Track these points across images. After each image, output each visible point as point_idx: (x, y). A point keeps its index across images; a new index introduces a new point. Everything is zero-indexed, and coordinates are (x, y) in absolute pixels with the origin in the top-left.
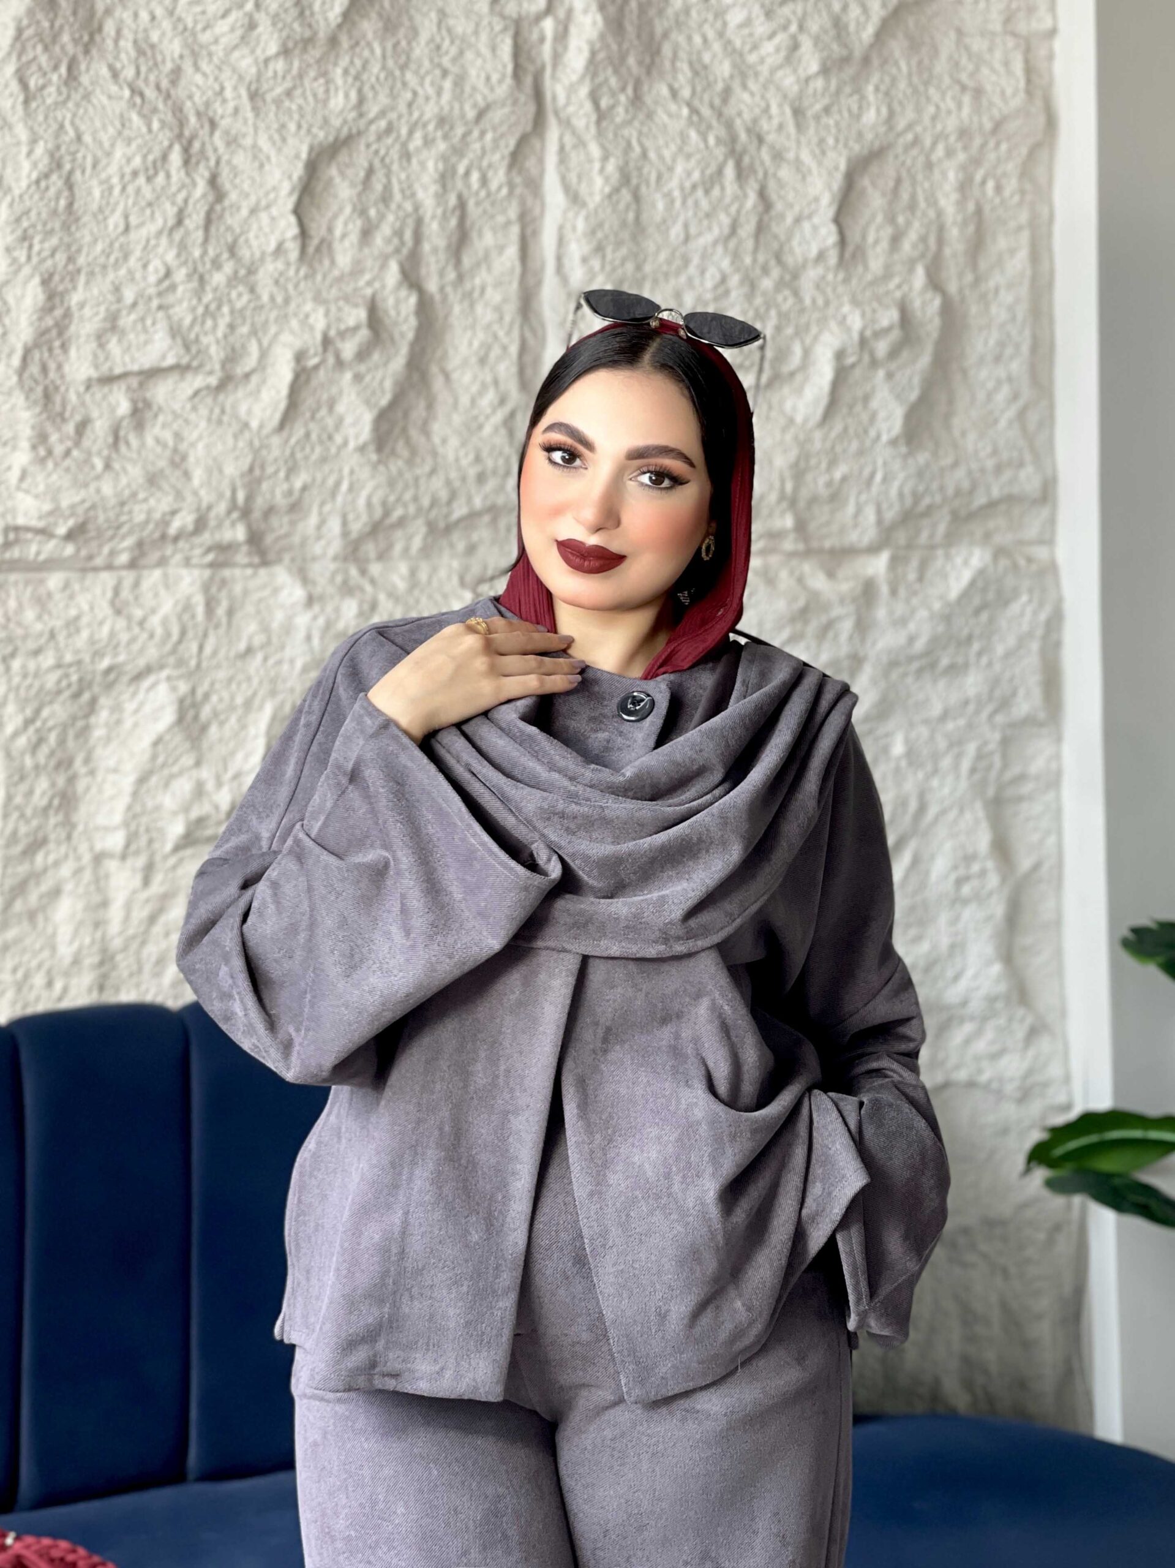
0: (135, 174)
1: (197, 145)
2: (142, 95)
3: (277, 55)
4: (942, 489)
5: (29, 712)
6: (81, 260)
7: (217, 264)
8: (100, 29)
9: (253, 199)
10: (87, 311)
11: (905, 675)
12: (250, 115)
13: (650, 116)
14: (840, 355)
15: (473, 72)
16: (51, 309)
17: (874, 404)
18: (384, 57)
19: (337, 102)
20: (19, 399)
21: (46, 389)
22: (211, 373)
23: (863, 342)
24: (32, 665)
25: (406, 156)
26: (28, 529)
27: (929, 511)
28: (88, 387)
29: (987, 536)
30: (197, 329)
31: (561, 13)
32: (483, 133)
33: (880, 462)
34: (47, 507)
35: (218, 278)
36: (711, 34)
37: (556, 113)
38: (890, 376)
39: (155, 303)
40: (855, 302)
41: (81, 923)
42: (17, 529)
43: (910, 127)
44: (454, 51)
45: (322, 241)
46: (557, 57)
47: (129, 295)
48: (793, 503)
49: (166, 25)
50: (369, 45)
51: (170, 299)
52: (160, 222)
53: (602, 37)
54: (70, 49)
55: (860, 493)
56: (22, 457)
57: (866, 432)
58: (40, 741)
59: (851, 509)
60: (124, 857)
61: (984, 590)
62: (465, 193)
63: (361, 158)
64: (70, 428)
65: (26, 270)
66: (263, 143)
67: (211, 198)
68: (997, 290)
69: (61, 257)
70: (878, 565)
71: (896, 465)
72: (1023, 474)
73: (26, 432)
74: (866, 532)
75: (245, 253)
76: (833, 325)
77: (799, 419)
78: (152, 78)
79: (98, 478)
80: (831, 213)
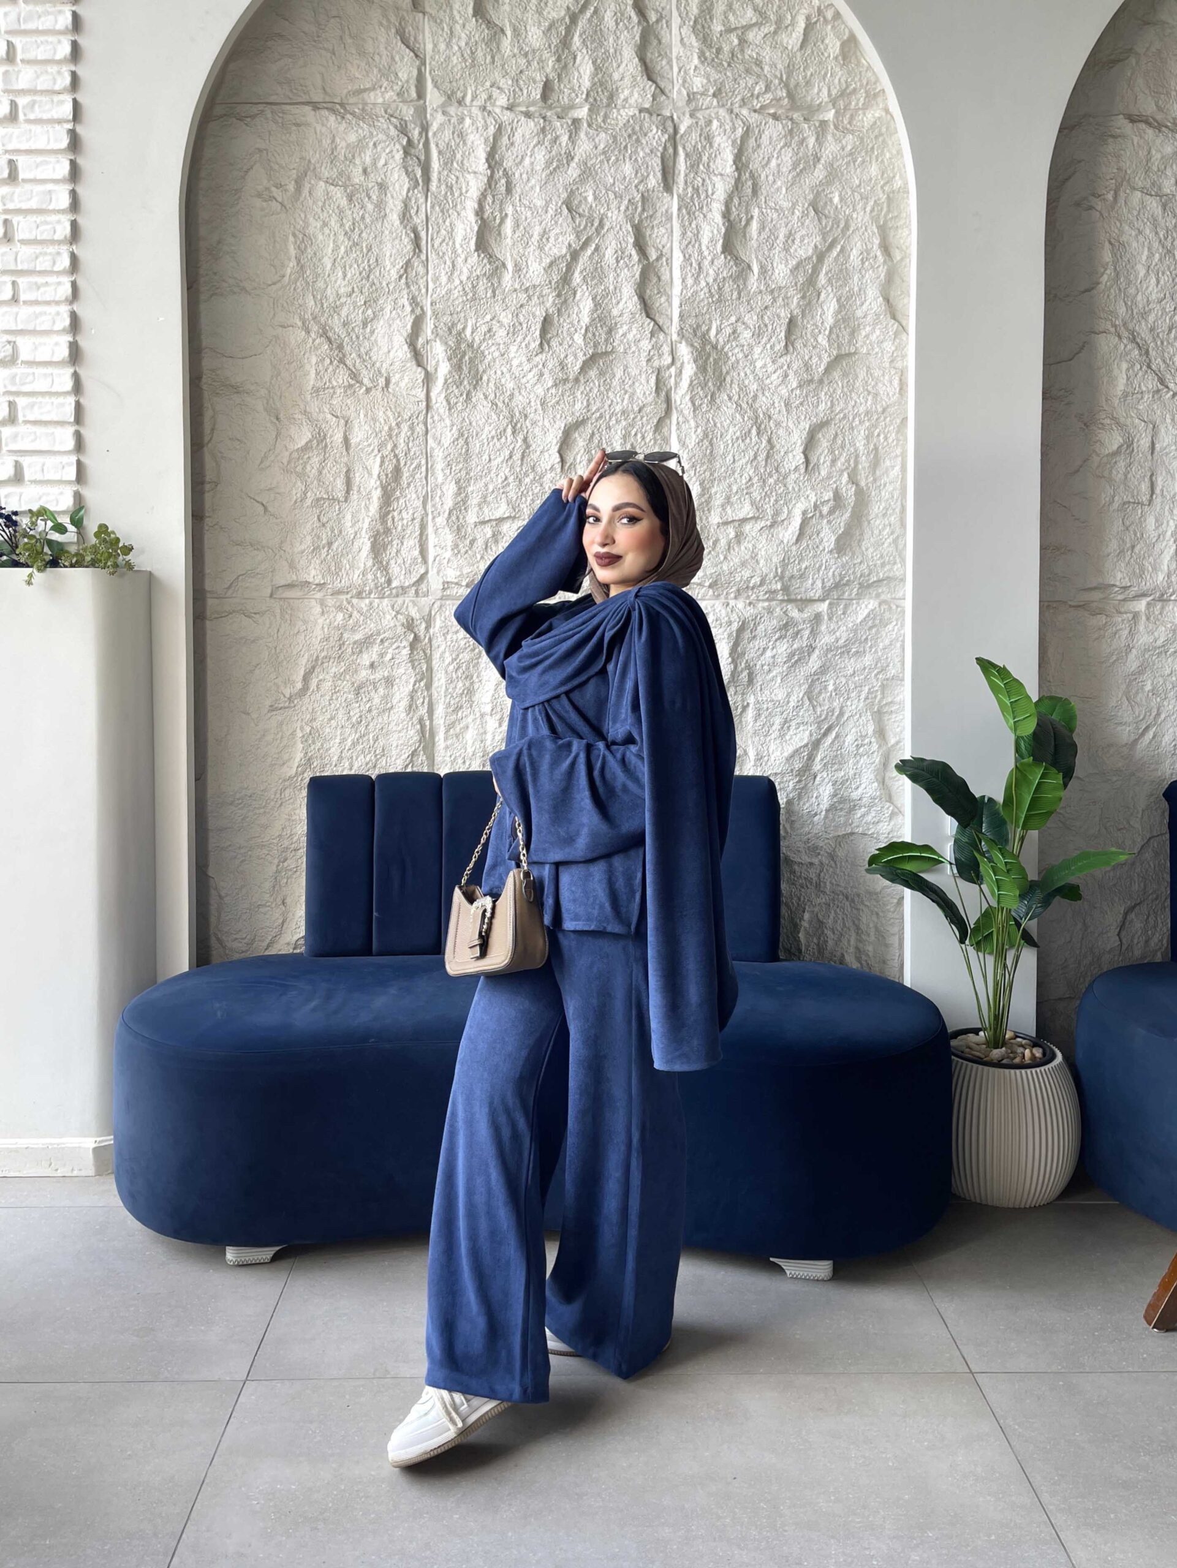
0: (493, 438)
1: (519, 425)
2: (496, 405)
3: (552, 386)
4: (854, 573)
5: (454, 656)
6: (472, 474)
7: (526, 475)
8: (481, 379)
9: (542, 447)
10: (475, 495)
11: (835, 655)
12: (541, 412)
13: (718, 408)
14: (804, 513)
15: (638, 391)
16: (460, 494)
17: (822, 535)
18: (599, 386)
19: (578, 406)
20: (447, 530)
21: (458, 526)
22: (524, 520)
23: (816, 506)
24: (455, 637)
25: (609, 428)
26: (452, 583)
27: (848, 583)
28: (475, 526)
29: (878, 596)
30: (519, 501)
31: (678, 364)
32: (642, 418)
33: (824, 561)
34: (458, 573)
35: (527, 480)
36: (748, 372)
37: (676, 408)
38: (829, 522)
39: (501, 491)
40: (813, 489)
41: (476, 740)
42: (448, 583)
43: (842, 411)
44: (630, 382)
45: (571, 464)
46: (677, 384)
47: (491, 487)
48: (782, 578)
49: (508, 376)
50: (593, 381)
51: (508, 489)
52: (502, 458)
53: (696, 374)
54: (468, 387)
55: (814, 574)
56: (448, 554)
57: (817, 547)
58: (459, 668)
59: (810, 581)
60: (491, 715)
61: (874, 619)
62: (635, 444)
63: (589, 429)
64: (468, 542)
65: (450, 478)
66: (546, 423)
67: (524, 447)
68: (885, 485)
69: (463, 473)
70: (823, 607)
71: (832, 561)
72: (896, 567)
73: (450, 544)
74: (817, 593)
75: (539, 469)
76: (802, 499)
77: (785, 541)
78: (501, 398)
79: (478, 562)
80: (801, 449)
